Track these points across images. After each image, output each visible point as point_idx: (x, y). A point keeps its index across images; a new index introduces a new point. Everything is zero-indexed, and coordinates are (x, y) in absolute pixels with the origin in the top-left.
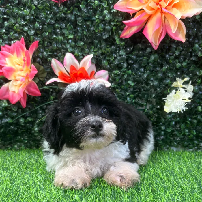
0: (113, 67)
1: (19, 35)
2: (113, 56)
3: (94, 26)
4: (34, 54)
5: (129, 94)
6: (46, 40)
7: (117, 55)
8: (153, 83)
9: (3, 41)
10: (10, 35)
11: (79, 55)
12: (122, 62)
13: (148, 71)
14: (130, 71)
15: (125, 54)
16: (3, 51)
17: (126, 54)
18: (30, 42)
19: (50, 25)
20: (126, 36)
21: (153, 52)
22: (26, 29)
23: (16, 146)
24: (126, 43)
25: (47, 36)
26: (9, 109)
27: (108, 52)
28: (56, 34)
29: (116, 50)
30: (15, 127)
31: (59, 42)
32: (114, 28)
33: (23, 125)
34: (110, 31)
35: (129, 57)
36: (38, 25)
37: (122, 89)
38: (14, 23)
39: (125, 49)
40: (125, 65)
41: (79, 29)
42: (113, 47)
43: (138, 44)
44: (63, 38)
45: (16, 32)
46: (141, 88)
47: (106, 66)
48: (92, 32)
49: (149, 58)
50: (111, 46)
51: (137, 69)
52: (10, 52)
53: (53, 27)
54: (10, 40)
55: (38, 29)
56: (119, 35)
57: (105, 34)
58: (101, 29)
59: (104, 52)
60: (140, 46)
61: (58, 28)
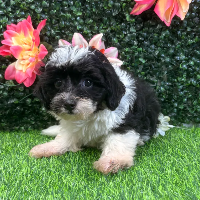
0: (123, 45)
1: (25, 13)
2: (123, 33)
3: (103, 3)
4: (41, 32)
5: (140, 71)
6: (53, 18)
7: (127, 32)
8: (165, 60)
9: (8, 20)
10: (16, 14)
11: (88, 32)
12: (133, 39)
13: (159, 48)
14: (141, 49)
15: (135, 31)
16: (8, 30)
17: (137, 31)
18: (37, 20)
19: (58, 3)
20: (136, 12)
21: (164, 29)
22: (33, 7)
23: (23, 128)
24: (136, 20)
25: (55, 14)
26: (15, 89)
27: (118, 29)
28: (64, 12)
29: (126, 27)
30: (21, 108)
31: (67, 19)
32: (124, 4)
33: (30, 105)
34: (119, 8)
35: (139, 34)
36: (46, 3)
37: (132, 66)
38: (20, 2)
39: (135, 26)
40: (136, 43)
41: (87, 6)
42: (123, 24)
43: (149, 21)
44: (71, 15)
45: (22, 10)
46: (152, 65)
47: (116, 43)
48: (101, 9)
49: (160, 34)
50: (121, 23)
51: (147, 46)
52: (16, 31)
53: (60, 5)
54: (16, 18)
55: (45, 6)
56: (129, 12)
57: (114, 11)
58: (111, 6)
59: (114, 29)
60: (151, 22)
61: (66, 6)
